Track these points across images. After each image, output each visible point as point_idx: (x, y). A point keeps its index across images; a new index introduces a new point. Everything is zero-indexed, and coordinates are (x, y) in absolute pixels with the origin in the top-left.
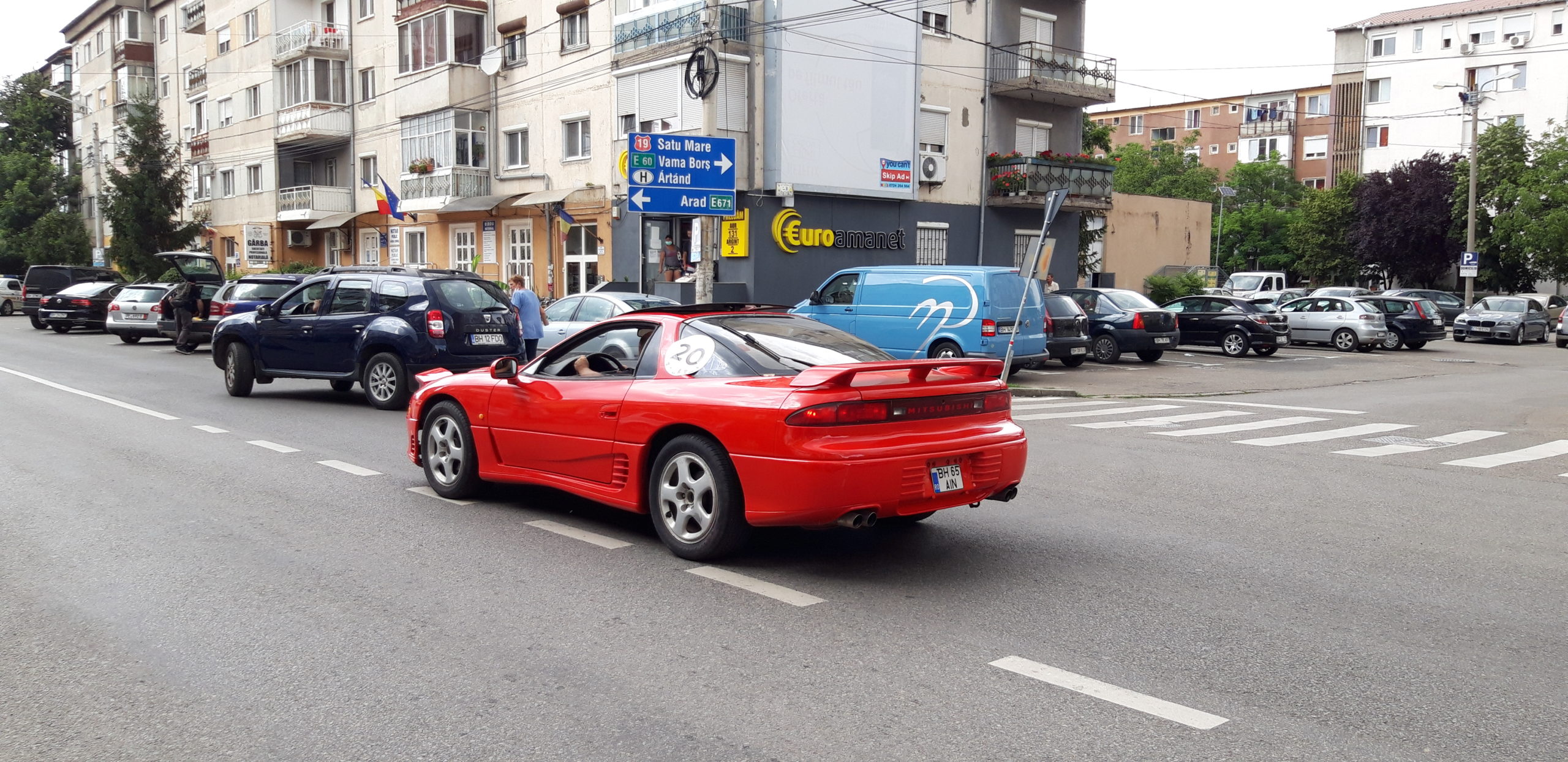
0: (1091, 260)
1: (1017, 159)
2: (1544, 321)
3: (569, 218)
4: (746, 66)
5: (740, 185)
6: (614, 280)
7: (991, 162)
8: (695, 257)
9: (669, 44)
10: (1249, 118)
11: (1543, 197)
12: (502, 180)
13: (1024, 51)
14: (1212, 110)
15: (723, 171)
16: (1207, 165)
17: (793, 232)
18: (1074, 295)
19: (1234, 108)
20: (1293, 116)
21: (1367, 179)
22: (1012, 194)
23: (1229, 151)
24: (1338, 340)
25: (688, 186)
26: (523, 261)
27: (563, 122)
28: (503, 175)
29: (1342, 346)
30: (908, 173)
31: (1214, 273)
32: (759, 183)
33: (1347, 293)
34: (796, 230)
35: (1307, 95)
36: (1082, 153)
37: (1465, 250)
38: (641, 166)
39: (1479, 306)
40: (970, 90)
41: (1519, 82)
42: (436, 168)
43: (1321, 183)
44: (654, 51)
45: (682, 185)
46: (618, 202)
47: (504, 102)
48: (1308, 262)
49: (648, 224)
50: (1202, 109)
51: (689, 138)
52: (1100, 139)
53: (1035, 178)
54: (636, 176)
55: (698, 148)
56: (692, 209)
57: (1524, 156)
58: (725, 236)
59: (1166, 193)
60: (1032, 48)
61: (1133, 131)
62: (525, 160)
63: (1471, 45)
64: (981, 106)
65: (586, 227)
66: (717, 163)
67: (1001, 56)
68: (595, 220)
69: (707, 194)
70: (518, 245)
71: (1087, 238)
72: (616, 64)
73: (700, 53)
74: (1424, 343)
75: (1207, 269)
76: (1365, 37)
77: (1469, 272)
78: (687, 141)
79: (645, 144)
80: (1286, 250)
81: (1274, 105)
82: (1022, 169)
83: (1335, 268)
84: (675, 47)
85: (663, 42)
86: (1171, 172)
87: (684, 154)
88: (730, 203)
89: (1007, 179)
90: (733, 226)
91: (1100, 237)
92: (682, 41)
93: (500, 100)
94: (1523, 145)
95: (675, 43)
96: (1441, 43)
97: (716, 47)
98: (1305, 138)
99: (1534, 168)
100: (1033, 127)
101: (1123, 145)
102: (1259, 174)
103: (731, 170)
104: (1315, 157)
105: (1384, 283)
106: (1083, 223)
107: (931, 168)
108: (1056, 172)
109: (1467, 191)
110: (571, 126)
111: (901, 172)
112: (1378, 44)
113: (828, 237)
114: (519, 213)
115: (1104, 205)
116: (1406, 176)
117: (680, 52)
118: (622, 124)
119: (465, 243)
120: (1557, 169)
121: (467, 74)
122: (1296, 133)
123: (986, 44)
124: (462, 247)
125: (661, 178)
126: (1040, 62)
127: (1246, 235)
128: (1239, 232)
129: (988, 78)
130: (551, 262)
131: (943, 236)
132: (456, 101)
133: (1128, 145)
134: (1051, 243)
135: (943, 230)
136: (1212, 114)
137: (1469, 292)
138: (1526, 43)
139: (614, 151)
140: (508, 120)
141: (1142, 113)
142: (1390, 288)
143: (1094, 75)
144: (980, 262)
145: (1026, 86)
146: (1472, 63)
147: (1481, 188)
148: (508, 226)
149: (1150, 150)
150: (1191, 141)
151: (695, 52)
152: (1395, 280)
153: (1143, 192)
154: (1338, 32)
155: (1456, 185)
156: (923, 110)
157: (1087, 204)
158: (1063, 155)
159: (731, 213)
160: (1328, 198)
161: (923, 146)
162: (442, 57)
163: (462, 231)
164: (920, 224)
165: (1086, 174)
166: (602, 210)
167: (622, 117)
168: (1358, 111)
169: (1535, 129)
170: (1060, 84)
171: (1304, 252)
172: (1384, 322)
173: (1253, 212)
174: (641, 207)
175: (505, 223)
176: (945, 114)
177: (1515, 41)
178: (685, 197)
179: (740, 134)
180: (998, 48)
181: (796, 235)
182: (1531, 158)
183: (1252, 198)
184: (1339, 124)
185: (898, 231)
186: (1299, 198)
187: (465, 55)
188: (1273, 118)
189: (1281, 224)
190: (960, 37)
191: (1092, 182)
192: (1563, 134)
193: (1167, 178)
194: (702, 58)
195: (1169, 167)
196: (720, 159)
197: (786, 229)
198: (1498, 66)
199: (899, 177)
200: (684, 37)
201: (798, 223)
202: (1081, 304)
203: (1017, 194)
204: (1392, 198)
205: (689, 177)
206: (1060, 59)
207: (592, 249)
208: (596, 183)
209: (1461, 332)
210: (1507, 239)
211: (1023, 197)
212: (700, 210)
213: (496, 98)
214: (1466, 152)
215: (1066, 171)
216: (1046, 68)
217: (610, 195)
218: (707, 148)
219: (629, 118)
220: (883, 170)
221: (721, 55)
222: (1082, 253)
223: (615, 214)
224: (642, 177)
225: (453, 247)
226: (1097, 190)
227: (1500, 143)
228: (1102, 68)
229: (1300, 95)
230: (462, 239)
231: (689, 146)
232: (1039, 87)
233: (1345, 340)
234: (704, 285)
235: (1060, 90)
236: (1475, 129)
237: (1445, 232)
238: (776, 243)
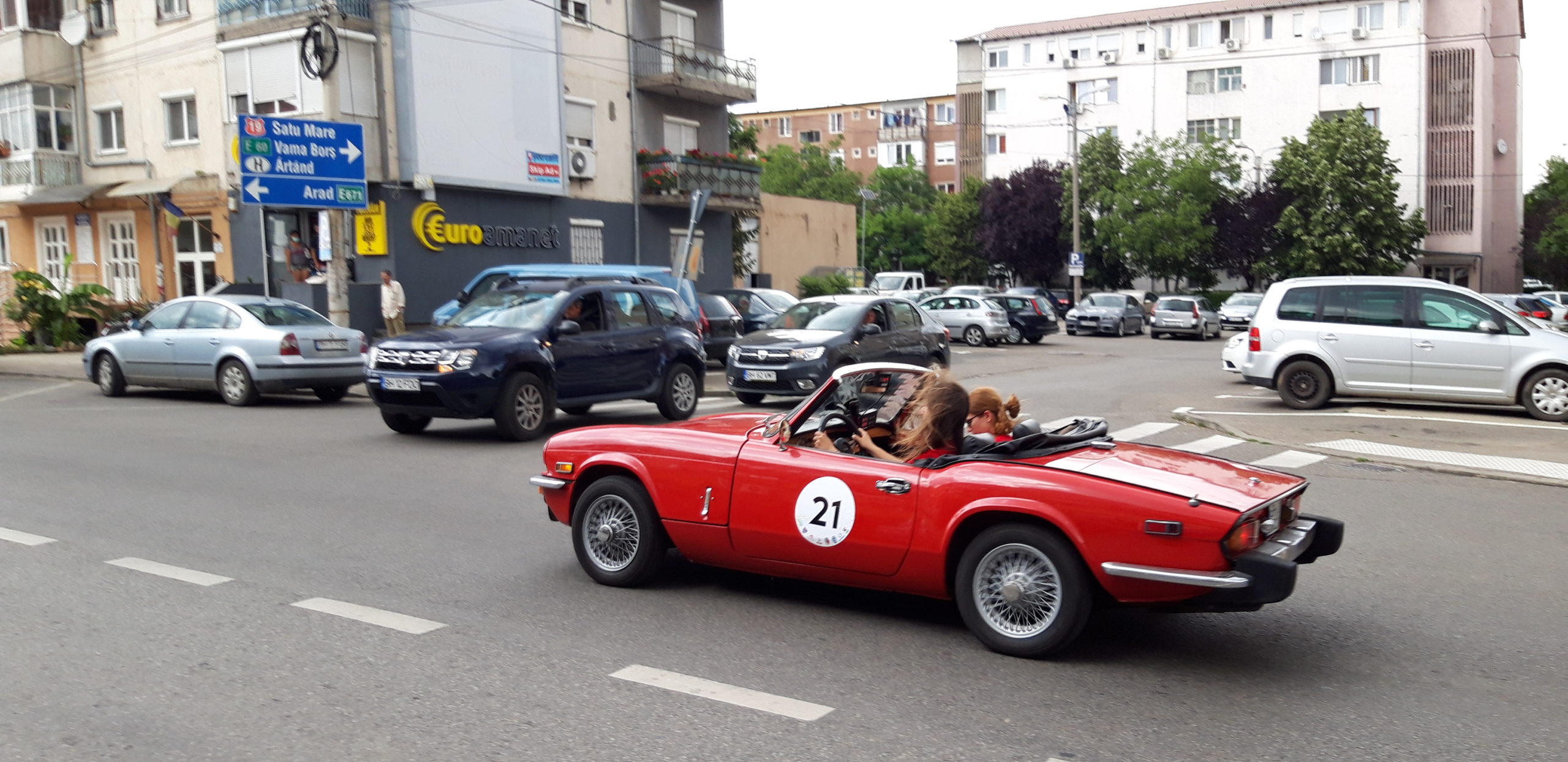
0: (746, 261)
1: (666, 156)
2: (1140, 315)
3: (177, 211)
4: (372, 46)
5: (372, 174)
6: (235, 280)
7: (642, 159)
8: (325, 254)
9: (282, 17)
10: (886, 124)
11: (1136, 202)
12: (95, 167)
13: (666, 45)
14: (853, 114)
15: (351, 159)
16: (852, 168)
17: (437, 228)
18: (730, 296)
19: (872, 113)
20: (924, 123)
21: (990, 185)
22: (664, 193)
23: (870, 155)
24: (969, 336)
25: (312, 175)
26: (126, 260)
27: (164, 100)
28: (96, 160)
29: (973, 343)
30: (556, 168)
31: (861, 274)
32: (394, 173)
33: (975, 292)
34: (440, 226)
35: (935, 103)
36: (728, 152)
37: (1072, 250)
38: (255, 152)
39: (1086, 302)
40: (615, 83)
41: (1112, 96)
42: (13, 152)
43: (951, 187)
44: (264, 23)
45: (304, 174)
46: (234, 194)
47: (92, 76)
48: (943, 263)
49: (271, 218)
50: (845, 113)
51: (309, 123)
52: (747, 140)
53: (685, 177)
54: (250, 164)
55: (321, 133)
56: (318, 201)
57: (1118, 165)
58: (360, 231)
59: (816, 195)
60: (673, 44)
61: (782, 133)
62: (122, 143)
63: (1071, 59)
64: (627, 100)
65: (200, 222)
66: (343, 151)
67: (644, 50)
68: (209, 213)
69: (333, 185)
70: (119, 242)
71: (740, 239)
72: (221, 37)
73: (317, 29)
74: (1041, 337)
75: (854, 270)
76: (982, 49)
77: (1076, 270)
78: (306, 126)
79: (257, 127)
80: (924, 251)
81: (907, 111)
82: (672, 167)
83: (966, 269)
84: (290, 20)
85: (275, 14)
86: (820, 175)
87: (304, 140)
88: (360, 195)
89: (659, 177)
90: (368, 221)
91: (753, 237)
92: (296, 14)
93: (87, 73)
94: (1118, 153)
95: (289, 16)
96: (1047, 58)
97: (334, 23)
98: (936, 144)
99: (1128, 175)
100: (679, 124)
101: (774, 147)
102: (897, 179)
103: (360, 160)
104: (945, 163)
105: (1009, 283)
106: (735, 223)
107: (580, 162)
108: (705, 171)
109: (1072, 197)
110: (174, 106)
111: (549, 167)
112: (993, 56)
113: (475, 234)
114: (119, 205)
115: (753, 206)
116: (1022, 183)
117: (295, 26)
118: (233, 105)
119: (55, 239)
120: (1146, 175)
121: (45, 42)
122: (928, 138)
123: (628, 37)
124: (52, 244)
125: (280, 166)
126: (683, 59)
127: (889, 237)
128: (882, 234)
129: (632, 72)
130: (160, 260)
131: (598, 234)
132: (34, 72)
133: (779, 146)
134: (698, 244)
135: (596, 228)
136: (853, 118)
137: (1078, 291)
138: (1116, 59)
139: (225, 134)
140: (99, 98)
141: (790, 116)
142: (1014, 286)
143: (735, 75)
144: (638, 260)
145: (670, 82)
146: (1073, 76)
147: (1084, 194)
148: (105, 221)
149: (799, 152)
150: (836, 144)
151: (309, 29)
152: (1018, 279)
153: (795, 194)
154: (959, 43)
155: (1064, 190)
156: (568, 102)
157: (737, 204)
158: (711, 154)
159: (363, 206)
160: (957, 201)
161: (571, 139)
162: (11, 20)
163: (49, 226)
164: (573, 221)
165: (735, 174)
166: (216, 201)
167: (232, 97)
168: (979, 119)
169: (1128, 141)
170: (703, 81)
171: (939, 252)
172: (1007, 319)
173: (896, 214)
174: (257, 198)
175: (101, 216)
176: (591, 107)
177: (1107, 58)
178: (308, 188)
179: (370, 120)
180: (640, 42)
181: (440, 232)
182: (1125, 166)
183: (892, 201)
184: (964, 132)
185: (550, 229)
186: (932, 201)
187: (42, 20)
188: (907, 123)
189: (918, 227)
190: (599, 27)
191: (740, 183)
192: (1150, 144)
193: (815, 181)
194: (318, 34)
195: (817, 169)
196: (346, 146)
197: (429, 225)
198: (1093, 81)
199: (548, 171)
200: (297, 11)
201: (441, 218)
202: (736, 304)
203: (669, 193)
204: (1010, 203)
205: (311, 165)
206: (702, 56)
207: (207, 246)
208: (208, 170)
209: (1072, 326)
210: (1107, 240)
211: (675, 196)
212: (327, 202)
213: (83, 70)
214: (1071, 160)
215: (715, 171)
216: (689, 64)
217: (225, 184)
218: (330, 133)
219: (241, 98)
220: (530, 164)
221: (340, 31)
222: (739, 254)
223: (232, 206)
224: (256, 163)
225: (41, 245)
226: (746, 190)
227: (1099, 152)
228: (743, 69)
229: (930, 103)
230: (51, 235)
231: (309, 131)
232: (684, 84)
233: (974, 336)
234: (338, 286)
235: (703, 88)
236: (1075, 139)
237: (1056, 234)
238: (418, 240)
